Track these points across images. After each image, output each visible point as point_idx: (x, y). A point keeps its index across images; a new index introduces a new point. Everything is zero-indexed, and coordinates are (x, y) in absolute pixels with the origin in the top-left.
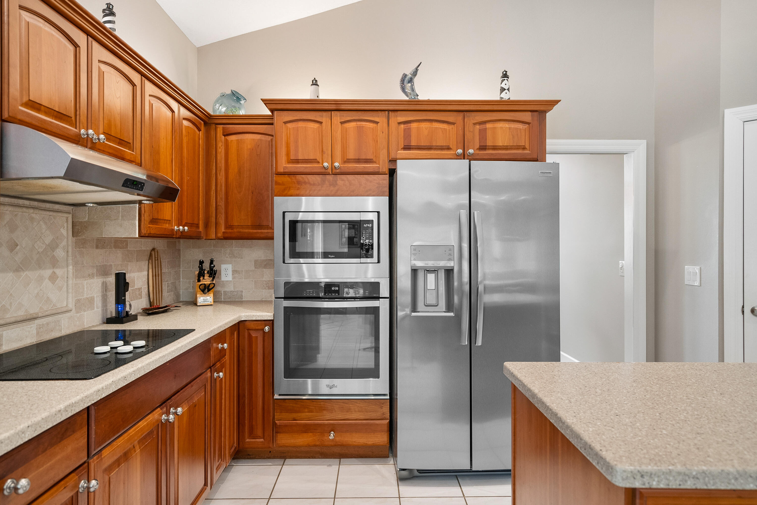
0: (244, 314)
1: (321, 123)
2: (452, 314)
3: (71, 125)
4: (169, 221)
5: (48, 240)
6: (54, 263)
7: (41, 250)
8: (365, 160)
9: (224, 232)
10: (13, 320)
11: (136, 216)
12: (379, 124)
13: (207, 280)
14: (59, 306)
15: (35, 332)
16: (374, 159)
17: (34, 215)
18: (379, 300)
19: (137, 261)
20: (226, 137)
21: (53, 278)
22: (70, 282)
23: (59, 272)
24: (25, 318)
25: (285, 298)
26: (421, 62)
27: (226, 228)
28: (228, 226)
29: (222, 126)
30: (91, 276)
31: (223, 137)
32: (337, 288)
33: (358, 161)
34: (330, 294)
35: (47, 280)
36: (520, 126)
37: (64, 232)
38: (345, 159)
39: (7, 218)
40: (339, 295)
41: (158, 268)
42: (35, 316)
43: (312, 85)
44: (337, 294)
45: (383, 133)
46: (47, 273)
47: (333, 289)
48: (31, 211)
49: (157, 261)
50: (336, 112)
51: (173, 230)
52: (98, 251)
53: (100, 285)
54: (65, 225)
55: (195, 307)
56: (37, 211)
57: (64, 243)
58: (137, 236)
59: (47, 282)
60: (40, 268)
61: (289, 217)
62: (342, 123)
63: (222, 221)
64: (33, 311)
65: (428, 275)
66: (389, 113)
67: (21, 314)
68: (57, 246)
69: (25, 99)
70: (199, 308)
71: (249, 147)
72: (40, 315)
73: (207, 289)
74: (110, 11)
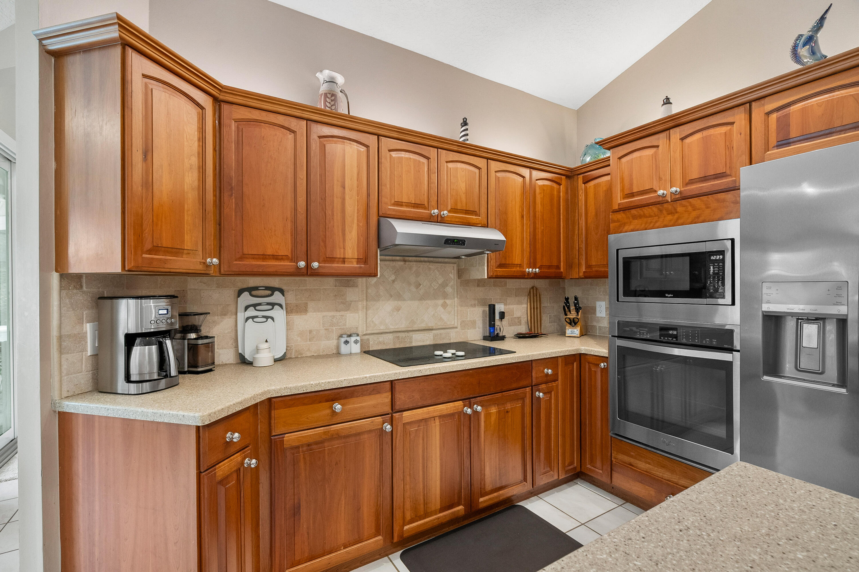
0: (583, 348)
1: (657, 146)
2: (843, 391)
3: (425, 208)
4: (520, 266)
5: (440, 281)
6: (445, 296)
7: (435, 288)
8: (714, 176)
9: (584, 272)
10: (417, 329)
11: (484, 263)
12: (735, 125)
13: (573, 315)
14: (448, 323)
15: (432, 338)
16: (728, 172)
17: (431, 266)
18: (732, 353)
19: (516, 296)
20: (586, 185)
21: (444, 306)
22: (456, 309)
23: (448, 302)
24: (424, 328)
25: (619, 337)
26: (831, 4)
27: (586, 268)
28: (588, 266)
29: (581, 176)
30: (474, 306)
31: (583, 185)
32: (675, 333)
33: (705, 179)
34: (666, 338)
35: (440, 307)
37: (452, 276)
38: (687, 181)
39: (414, 269)
40: (677, 340)
41: (534, 302)
42: (431, 328)
43: (663, 105)
44: (675, 339)
45: (741, 134)
46: (440, 302)
47: (671, 332)
48: (428, 264)
49: (535, 297)
50: (675, 129)
51: (525, 271)
52: (478, 288)
53: (481, 312)
54: (453, 271)
55: (563, 338)
56: (432, 264)
57: (452, 283)
58: (486, 277)
59: (440, 308)
60: (436, 299)
61: (623, 254)
62: (682, 139)
63: (583, 263)
64: (431, 325)
65: (805, 326)
66: (750, 106)
67: (423, 326)
68: (447, 285)
69: (393, 202)
70: (567, 338)
71: (604, 189)
72: (434, 328)
73: (573, 323)
74: (465, 123)
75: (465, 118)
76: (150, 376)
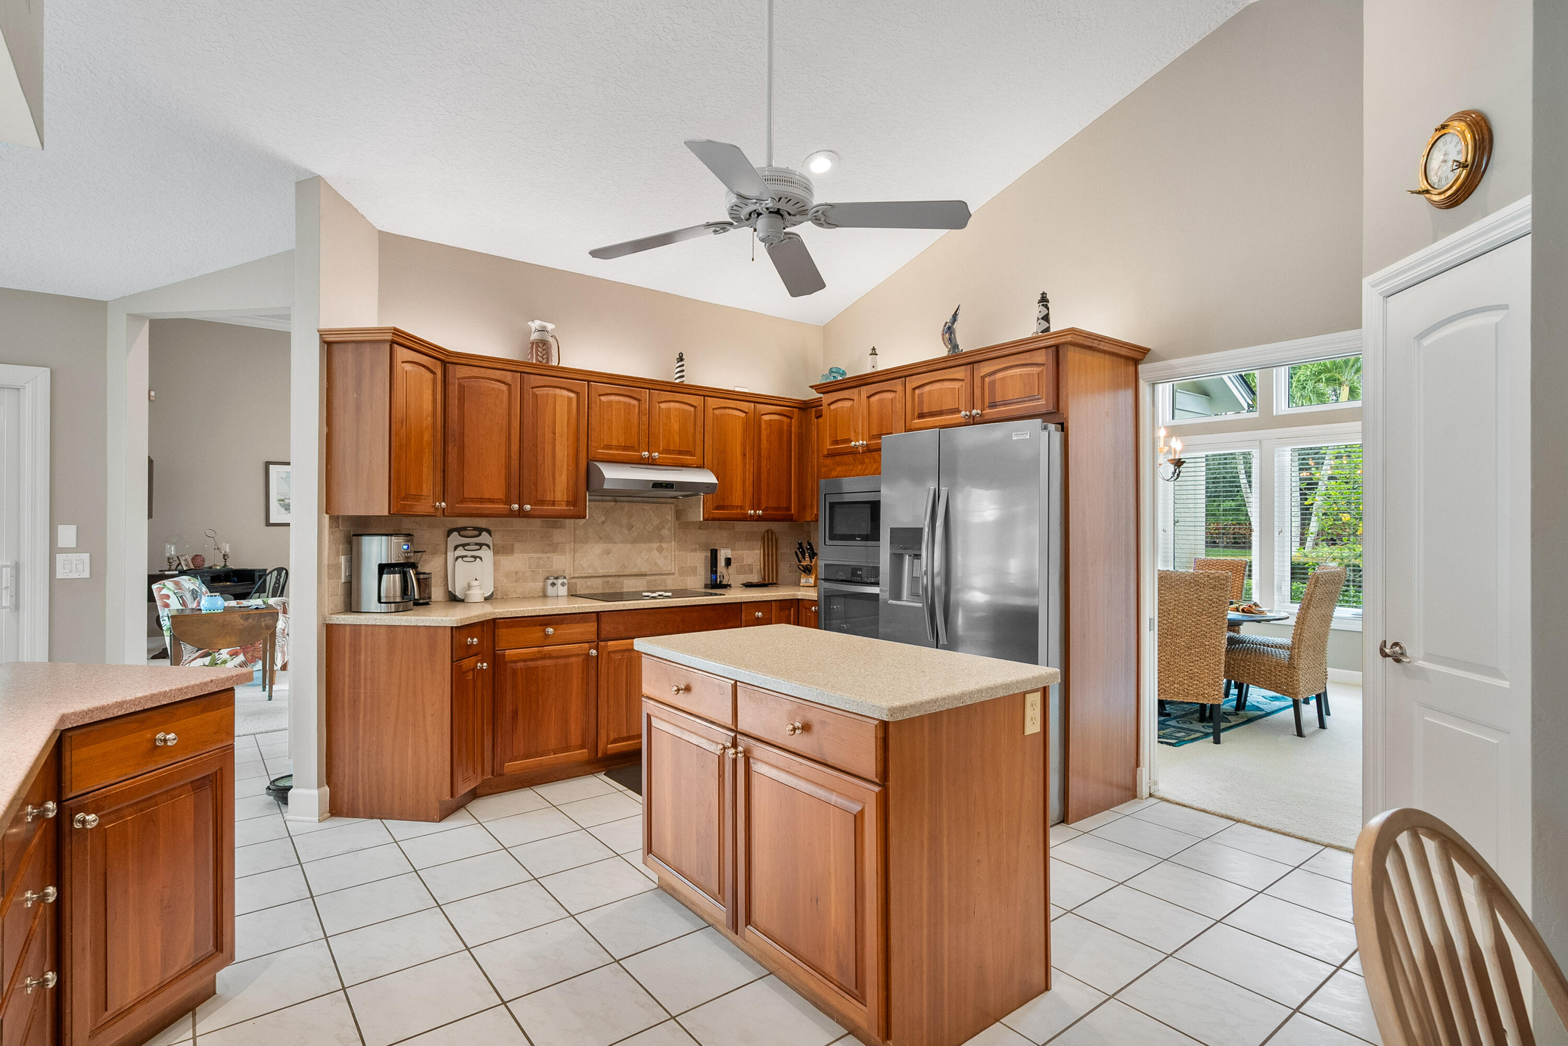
0: (800, 593)
1: (853, 401)
2: (921, 605)
3: (635, 451)
4: (741, 507)
5: (655, 523)
6: (661, 539)
7: (650, 530)
10: (628, 573)
11: (700, 505)
12: (897, 393)
13: (806, 562)
14: (664, 569)
15: (645, 584)
17: (645, 507)
19: (746, 541)
21: (660, 550)
22: (673, 553)
23: (664, 545)
24: (637, 573)
25: (827, 580)
26: (960, 304)
29: (814, 409)
30: (695, 550)
31: (816, 419)
32: (861, 573)
35: (655, 551)
36: (1035, 370)
37: (669, 517)
38: (871, 436)
39: (626, 509)
41: (768, 548)
42: (644, 573)
43: (871, 354)
44: (858, 579)
45: (900, 402)
46: (656, 545)
47: (858, 572)
48: (642, 504)
49: (770, 542)
50: (864, 388)
51: (747, 513)
52: (700, 531)
53: (703, 558)
54: (670, 512)
55: (797, 588)
56: (645, 504)
57: (669, 525)
58: (702, 520)
59: (655, 553)
60: (650, 542)
61: (829, 499)
62: (869, 397)
64: (644, 570)
65: (915, 561)
66: (905, 379)
67: (635, 571)
68: (663, 527)
69: (602, 445)
70: (801, 588)
72: (648, 573)
73: (807, 570)
74: (681, 359)
75: (681, 353)
76: (394, 599)
